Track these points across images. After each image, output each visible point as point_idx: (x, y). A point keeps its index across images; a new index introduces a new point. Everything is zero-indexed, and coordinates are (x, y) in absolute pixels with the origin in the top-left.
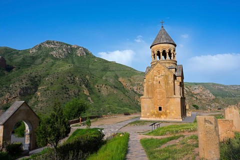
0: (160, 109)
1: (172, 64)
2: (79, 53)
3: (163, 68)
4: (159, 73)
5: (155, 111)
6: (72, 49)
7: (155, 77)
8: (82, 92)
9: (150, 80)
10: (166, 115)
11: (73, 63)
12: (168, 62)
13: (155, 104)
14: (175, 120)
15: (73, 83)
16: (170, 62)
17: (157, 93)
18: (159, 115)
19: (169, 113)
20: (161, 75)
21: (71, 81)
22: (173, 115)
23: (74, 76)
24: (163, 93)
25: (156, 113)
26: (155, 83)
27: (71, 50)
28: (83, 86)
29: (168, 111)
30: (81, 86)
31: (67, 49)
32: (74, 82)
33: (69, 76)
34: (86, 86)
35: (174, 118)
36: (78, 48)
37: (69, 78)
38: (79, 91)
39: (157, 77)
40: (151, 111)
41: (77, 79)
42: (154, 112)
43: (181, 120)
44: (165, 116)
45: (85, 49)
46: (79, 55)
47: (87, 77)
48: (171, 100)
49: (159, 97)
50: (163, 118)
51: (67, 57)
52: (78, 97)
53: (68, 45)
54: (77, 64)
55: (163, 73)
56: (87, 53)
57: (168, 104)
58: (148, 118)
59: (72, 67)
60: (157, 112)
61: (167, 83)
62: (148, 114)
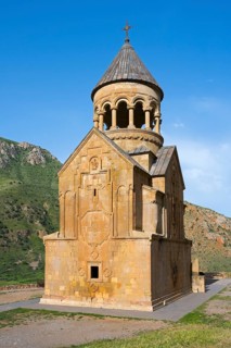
0: (95, 272)
1: (144, 143)
2: (31, 158)
3: (106, 149)
4: (96, 165)
5: (81, 279)
6: (18, 150)
7: (85, 177)
8: (35, 235)
9: (71, 188)
10: (110, 290)
11: (20, 177)
12: (131, 134)
13: (80, 259)
14: (134, 308)
15: (16, 216)
16: (136, 135)
17: (87, 223)
18: (90, 292)
19: (119, 285)
20: (99, 169)
21: (13, 213)
22: (128, 291)
23: (19, 203)
24: (103, 224)
25: (82, 284)
26: (83, 193)
27: (17, 153)
28: (37, 223)
29: (115, 280)
30: (32, 222)
31: (8, 151)
32: (18, 215)
33: (8, 203)
34: (44, 224)
35: (132, 303)
36: (31, 148)
37: (8, 207)
38: (29, 233)
39: (90, 177)
40: (71, 278)
41: (26, 209)
42: (78, 283)
43: (150, 309)
44: (106, 296)
45: (43, 152)
46: (32, 162)
47: (46, 205)
48: (125, 246)
49: (91, 236)
50: (99, 302)
51: (8, 165)
52: (25, 244)
53: (10, 142)
54: (27, 180)
55: (106, 164)
56: (48, 159)
57: (116, 259)
58: (62, 298)
59: (15, 185)
60: (85, 280)
61: (115, 195)
62: (62, 288)
